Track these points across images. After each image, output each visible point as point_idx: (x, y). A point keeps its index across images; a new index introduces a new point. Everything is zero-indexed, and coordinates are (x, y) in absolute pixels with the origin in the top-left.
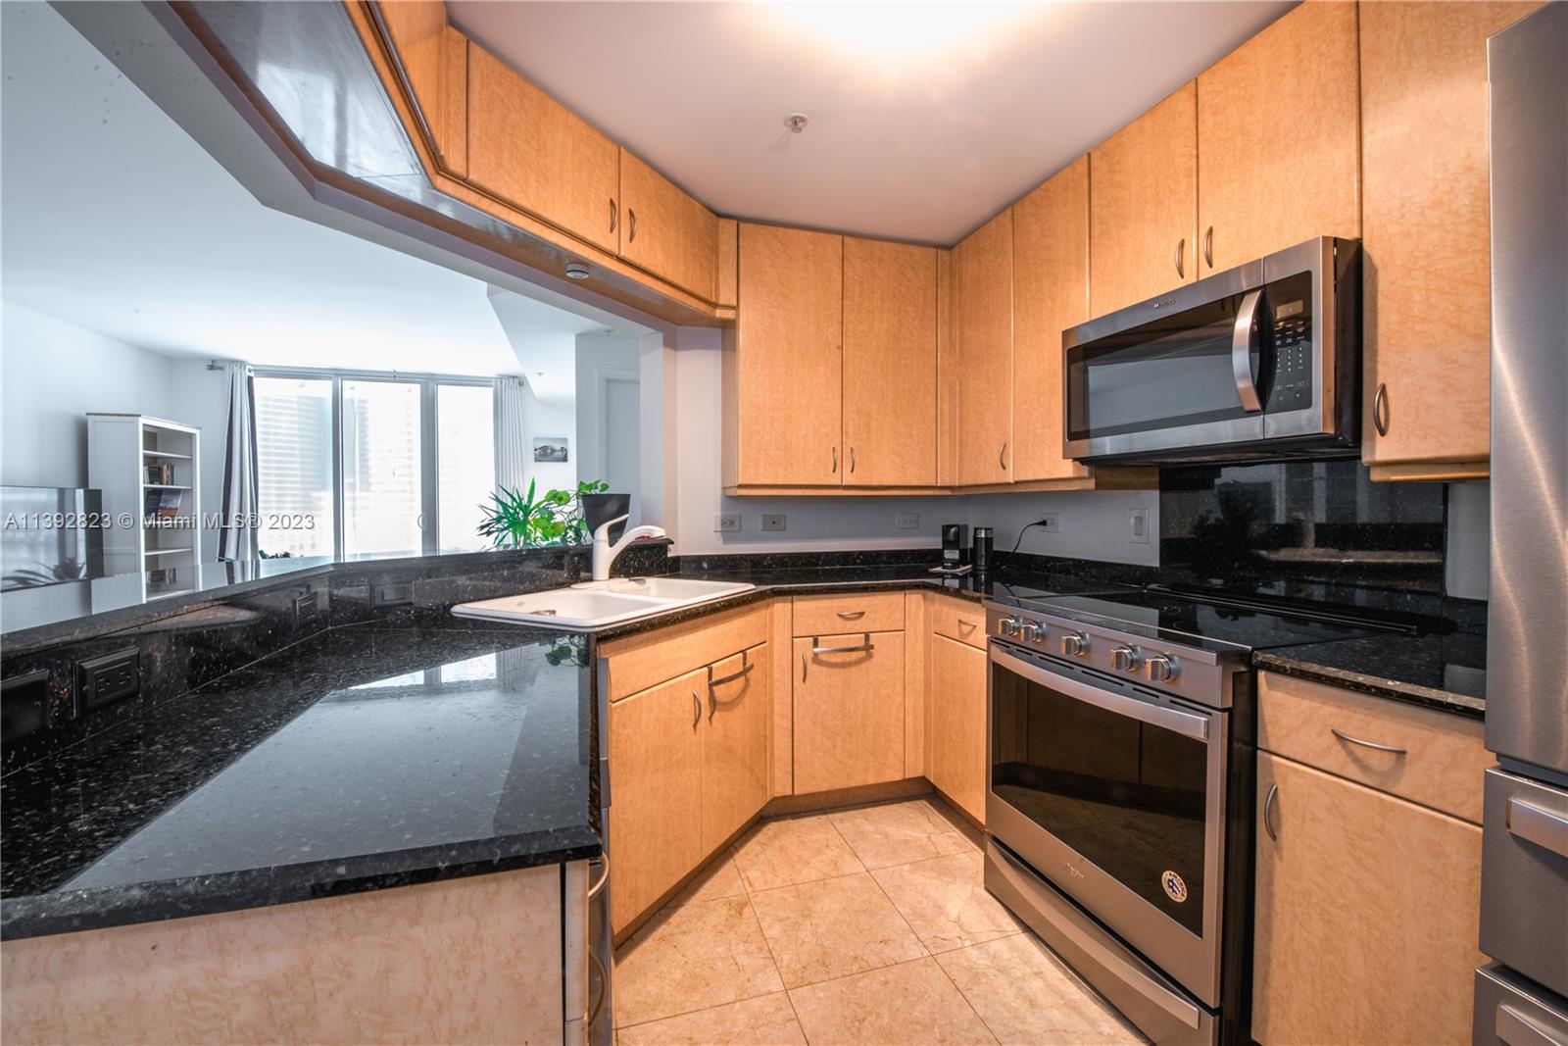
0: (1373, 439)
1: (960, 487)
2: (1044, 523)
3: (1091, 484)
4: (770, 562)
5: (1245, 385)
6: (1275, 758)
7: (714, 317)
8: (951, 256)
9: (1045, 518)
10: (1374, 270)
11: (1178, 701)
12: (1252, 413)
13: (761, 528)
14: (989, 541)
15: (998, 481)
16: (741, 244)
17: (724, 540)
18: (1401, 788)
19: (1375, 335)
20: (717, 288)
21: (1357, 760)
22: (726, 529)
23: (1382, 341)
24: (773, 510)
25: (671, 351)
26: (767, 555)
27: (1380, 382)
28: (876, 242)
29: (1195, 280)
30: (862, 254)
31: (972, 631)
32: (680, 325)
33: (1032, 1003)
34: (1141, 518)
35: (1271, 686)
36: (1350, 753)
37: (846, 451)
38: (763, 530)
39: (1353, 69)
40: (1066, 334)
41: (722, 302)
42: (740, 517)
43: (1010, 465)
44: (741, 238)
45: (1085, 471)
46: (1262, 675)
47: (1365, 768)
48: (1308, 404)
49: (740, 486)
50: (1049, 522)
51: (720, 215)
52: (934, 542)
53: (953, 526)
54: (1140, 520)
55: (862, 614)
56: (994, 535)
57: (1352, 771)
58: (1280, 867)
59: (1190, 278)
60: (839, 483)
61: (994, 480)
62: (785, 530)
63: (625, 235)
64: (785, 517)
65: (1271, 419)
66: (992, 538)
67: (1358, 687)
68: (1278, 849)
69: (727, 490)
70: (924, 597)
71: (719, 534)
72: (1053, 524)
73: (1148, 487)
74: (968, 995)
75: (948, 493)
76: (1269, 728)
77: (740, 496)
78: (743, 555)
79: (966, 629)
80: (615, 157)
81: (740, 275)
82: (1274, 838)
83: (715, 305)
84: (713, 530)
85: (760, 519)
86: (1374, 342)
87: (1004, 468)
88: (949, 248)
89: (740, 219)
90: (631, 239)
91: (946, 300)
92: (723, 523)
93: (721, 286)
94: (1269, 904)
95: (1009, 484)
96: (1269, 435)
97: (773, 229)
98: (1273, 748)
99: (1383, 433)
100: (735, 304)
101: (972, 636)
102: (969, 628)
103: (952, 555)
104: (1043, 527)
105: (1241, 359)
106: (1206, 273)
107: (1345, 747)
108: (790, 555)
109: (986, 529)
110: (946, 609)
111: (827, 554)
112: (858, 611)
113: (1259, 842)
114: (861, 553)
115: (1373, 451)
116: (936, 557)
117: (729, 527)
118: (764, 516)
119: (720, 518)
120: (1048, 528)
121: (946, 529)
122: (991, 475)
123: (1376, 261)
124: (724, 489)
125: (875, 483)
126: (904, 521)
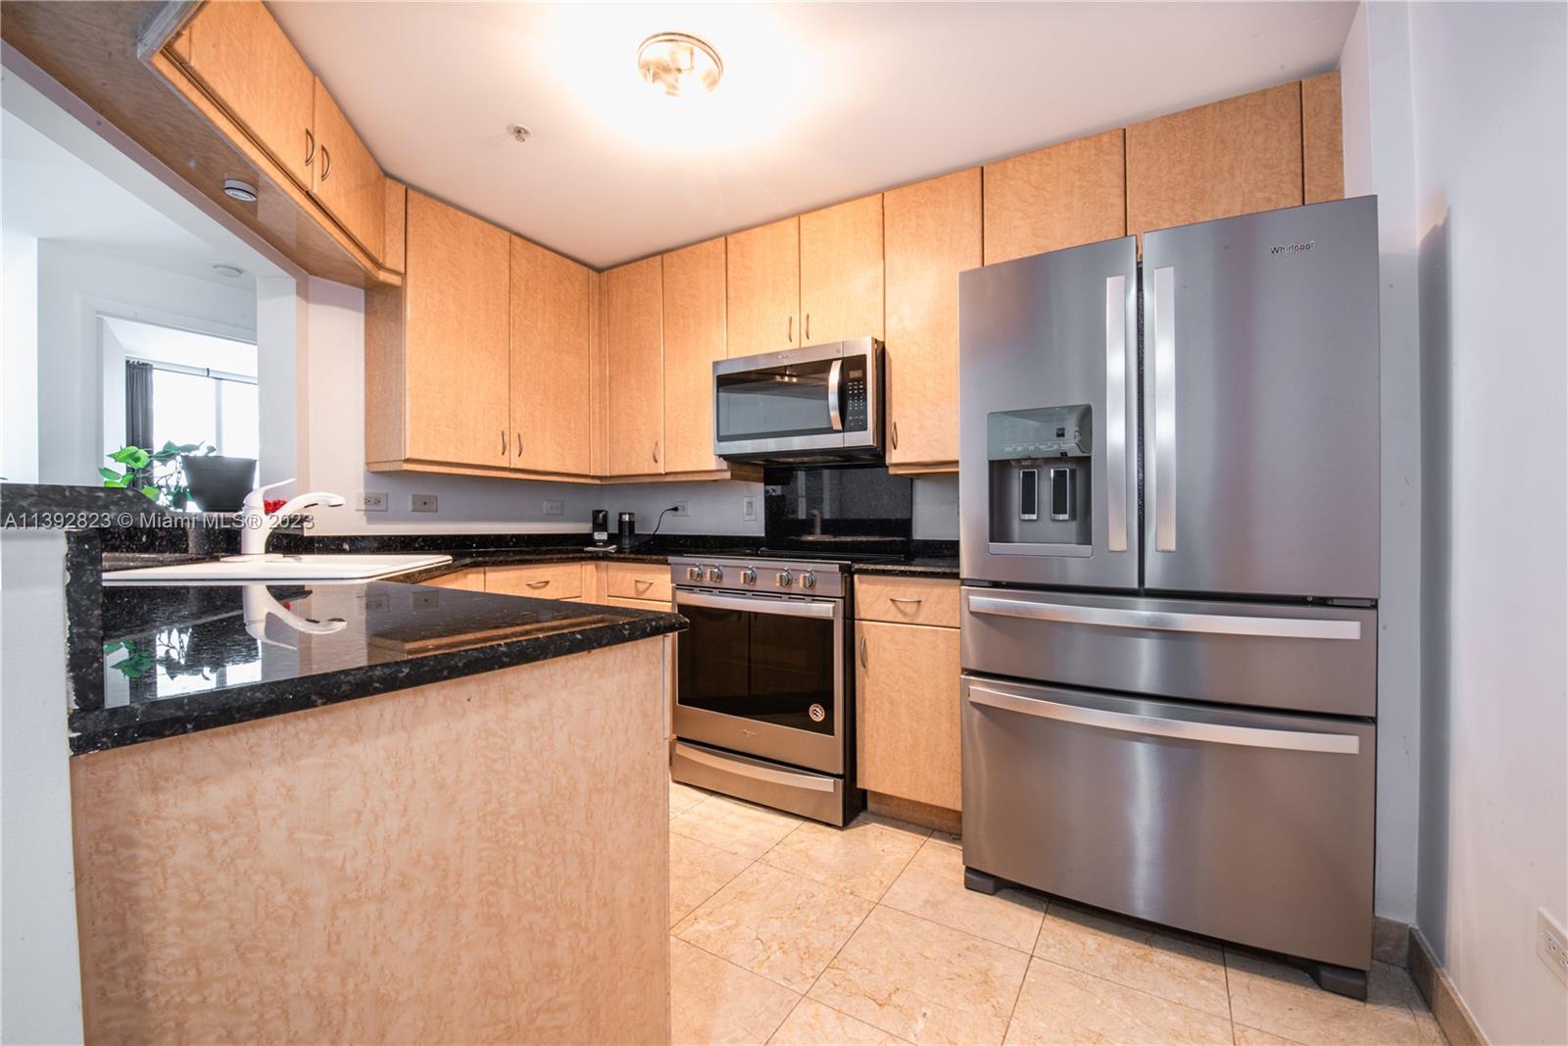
0: (891, 451)
1: (611, 477)
2: (676, 509)
3: (728, 475)
4: (422, 544)
5: (835, 414)
6: (864, 622)
7: (377, 278)
8: (600, 277)
9: (676, 505)
10: (890, 360)
11: (814, 598)
12: (837, 431)
13: (410, 508)
14: (631, 524)
15: (651, 472)
16: (410, 211)
17: (368, 520)
18: (919, 621)
19: (891, 396)
20: (384, 248)
21: (901, 612)
22: (370, 507)
23: (894, 399)
24: (424, 491)
25: (303, 302)
26: (419, 536)
27: (893, 420)
28: (540, 248)
29: (798, 347)
30: (527, 255)
31: (648, 588)
32: (316, 275)
33: (735, 827)
34: (751, 503)
35: (861, 582)
36: (899, 609)
37: (514, 437)
38: (413, 511)
39: (881, 247)
40: (716, 364)
41: (388, 265)
42: (387, 495)
43: (661, 459)
44: (409, 205)
45: (724, 465)
46: (856, 577)
47: (905, 614)
48: (866, 429)
49: (407, 461)
50: (680, 508)
51: (387, 175)
52: (584, 528)
53: (601, 511)
54: (750, 504)
55: (547, 582)
56: (636, 519)
57: (900, 618)
58: (868, 682)
59: (795, 345)
60: (507, 465)
61: (646, 471)
62: (436, 511)
63: (317, 175)
64: (436, 498)
65: (847, 435)
66: (633, 522)
67: (903, 573)
68: (867, 672)
69: (371, 465)
70: (597, 567)
71: (363, 513)
72: (684, 509)
73: (757, 480)
74: (695, 837)
75: (598, 482)
76: (861, 606)
77: (406, 471)
78: (392, 536)
79: (641, 587)
80: (310, 85)
81: (408, 242)
82: (865, 667)
83: (380, 266)
84: (354, 509)
85: (410, 497)
86: (891, 400)
87: (656, 461)
88: (599, 270)
89: (409, 187)
90: (323, 177)
91: (596, 315)
92: (367, 501)
93: (387, 248)
94: (864, 705)
95: (661, 475)
96: (846, 445)
97: (444, 206)
98: (863, 617)
99: (895, 448)
100: (403, 271)
101: (648, 592)
102: (646, 585)
103: (602, 536)
104: (674, 512)
105: (833, 399)
106: (805, 343)
107: (896, 606)
108: (442, 537)
109: (630, 514)
110: (621, 574)
111: (481, 536)
112: (544, 580)
113: (857, 672)
114: (513, 536)
115: (890, 458)
116: (588, 539)
117: (374, 505)
118: (413, 496)
119: (363, 496)
120: (678, 513)
121: (596, 513)
122: (645, 467)
123: (892, 356)
124: (367, 464)
125: (540, 468)
126: (551, 507)
